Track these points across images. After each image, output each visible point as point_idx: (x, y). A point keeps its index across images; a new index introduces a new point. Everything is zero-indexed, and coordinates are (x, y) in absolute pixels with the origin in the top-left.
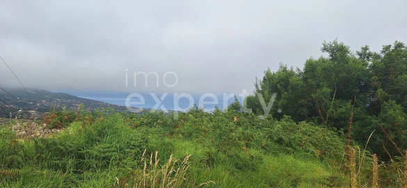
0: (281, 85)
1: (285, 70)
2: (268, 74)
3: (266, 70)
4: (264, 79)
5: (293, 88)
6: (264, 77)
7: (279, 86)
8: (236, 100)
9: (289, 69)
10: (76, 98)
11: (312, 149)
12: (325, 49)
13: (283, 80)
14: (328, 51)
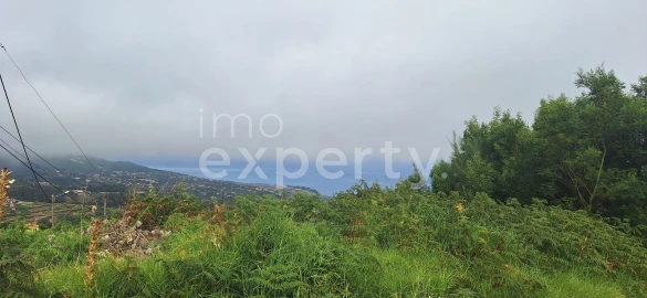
0: (501, 144)
1: (506, 119)
2: (472, 126)
3: (468, 120)
4: (466, 135)
5: (523, 149)
6: (465, 132)
7: (497, 146)
8: (416, 170)
9: (513, 116)
10: (147, 170)
11: (599, 259)
12: (580, 83)
13: (503, 135)
14: (587, 85)
